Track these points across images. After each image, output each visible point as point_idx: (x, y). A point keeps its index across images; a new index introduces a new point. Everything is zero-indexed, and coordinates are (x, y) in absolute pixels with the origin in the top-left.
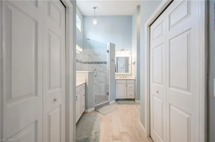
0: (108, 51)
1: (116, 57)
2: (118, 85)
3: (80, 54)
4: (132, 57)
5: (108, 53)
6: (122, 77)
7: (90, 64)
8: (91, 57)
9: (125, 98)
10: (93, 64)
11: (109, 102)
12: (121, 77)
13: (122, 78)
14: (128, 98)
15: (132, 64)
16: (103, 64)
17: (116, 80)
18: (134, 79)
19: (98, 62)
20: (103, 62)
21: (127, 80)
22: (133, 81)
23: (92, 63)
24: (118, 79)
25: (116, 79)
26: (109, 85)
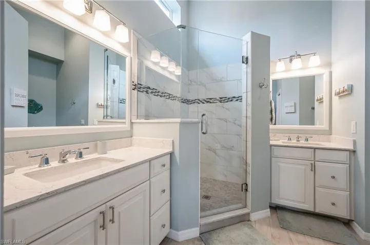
0: (245, 60)
1: (273, 80)
2: (282, 165)
3: (176, 80)
4: (331, 73)
5: (244, 65)
6: (294, 136)
7: (201, 104)
8: (205, 86)
9: (308, 207)
10: (209, 104)
11: (248, 214)
12: (290, 139)
13: (294, 142)
14: (321, 209)
15: (335, 99)
16: (235, 103)
17: (271, 146)
18: (351, 147)
19: (221, 98)
20: (234, 97)
21: (315, 149)
22: (344, 156)
23: (208, 102)
24: (280, 143)
25: (272, 143)
26: (249, 161)
